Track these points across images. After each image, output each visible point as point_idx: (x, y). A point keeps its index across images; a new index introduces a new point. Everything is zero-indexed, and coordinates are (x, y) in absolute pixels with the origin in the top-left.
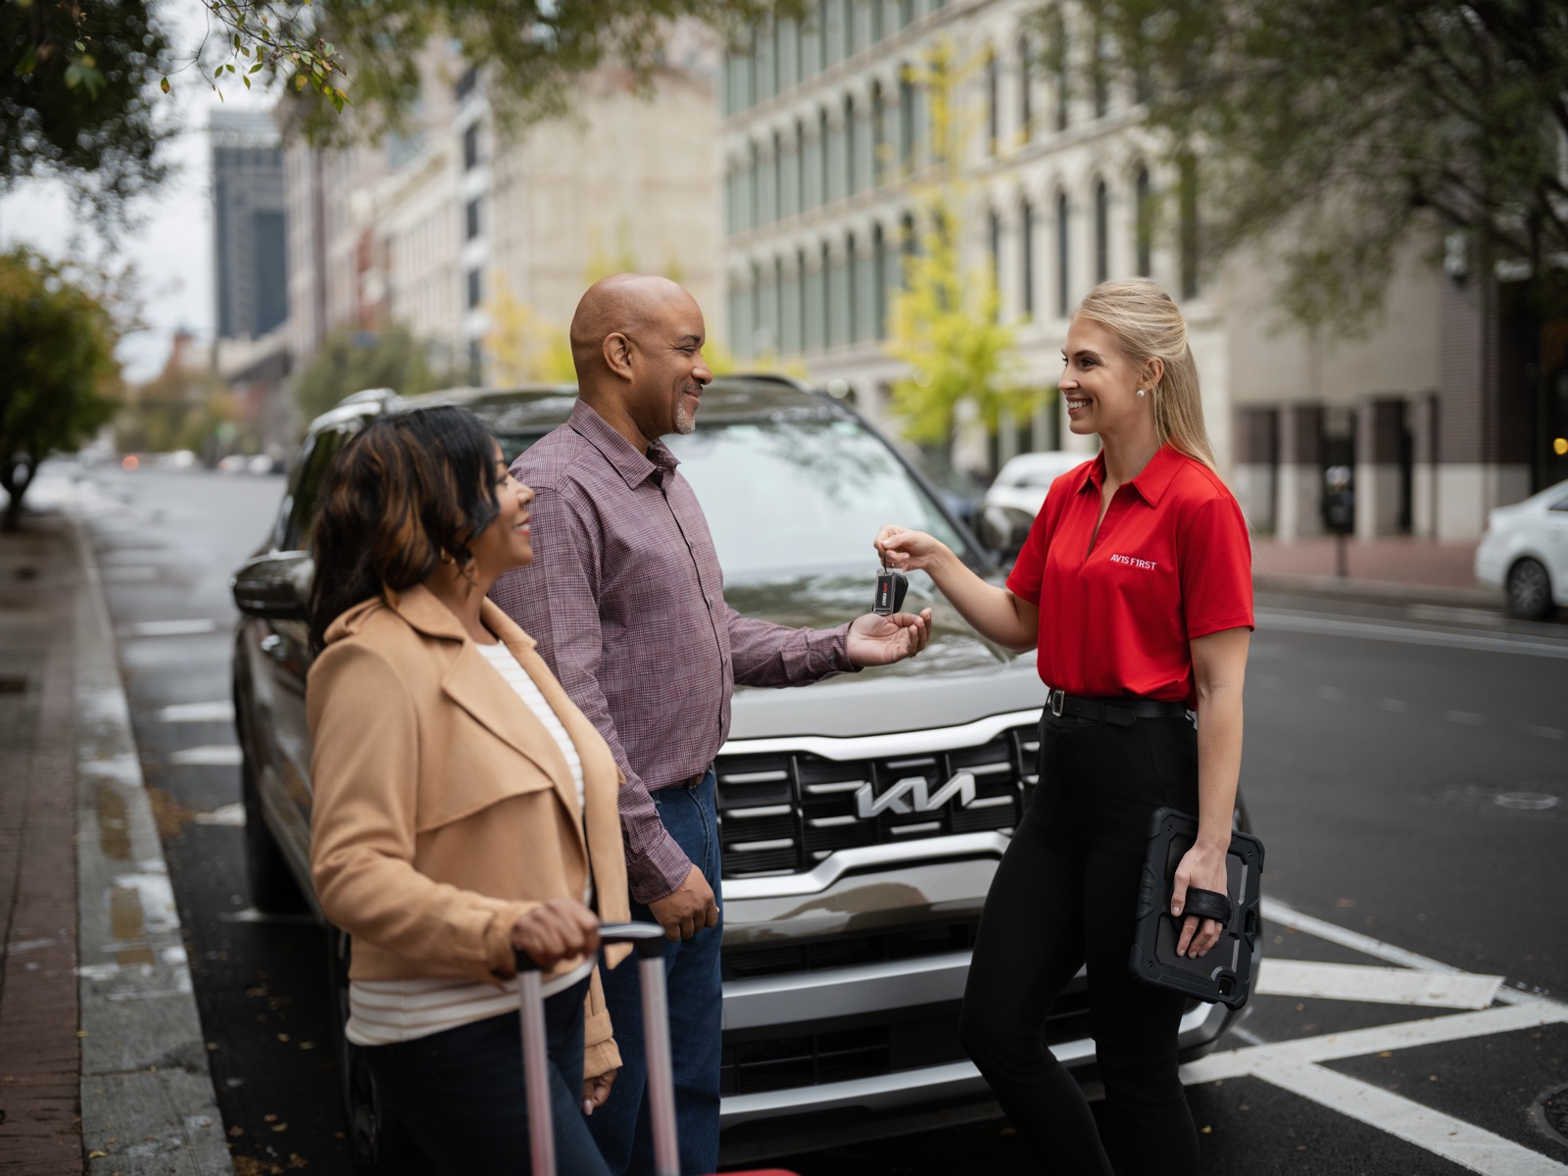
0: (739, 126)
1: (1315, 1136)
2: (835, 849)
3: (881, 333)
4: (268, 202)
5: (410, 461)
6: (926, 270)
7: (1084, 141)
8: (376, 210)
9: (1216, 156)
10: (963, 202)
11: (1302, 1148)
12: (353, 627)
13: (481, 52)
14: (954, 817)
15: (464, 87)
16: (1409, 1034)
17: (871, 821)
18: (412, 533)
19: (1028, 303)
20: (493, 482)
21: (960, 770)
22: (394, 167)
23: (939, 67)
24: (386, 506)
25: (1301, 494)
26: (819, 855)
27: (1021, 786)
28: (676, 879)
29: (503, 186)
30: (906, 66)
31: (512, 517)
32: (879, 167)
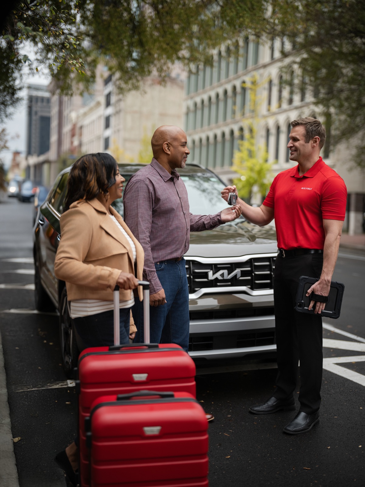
0: (192, 98)
1: (330, 380)
2: (201, 288)
3: (231, 164)
4: (45, 114)
5: (95, 165)
6: (246, 144)
7: (297, 108)
8: (78, 117)
9: (337, 114)
10: (259, 125)
11: (326, 382)
12: (78, 205)
13: (114, 70)
14: (234, 282)
15: (107, 81)
16: (361, 358)
17: (212, 281)
18: (94, 184)
19: (277, 157)
20: (115, 174)
21: (237, 269)
22: (84, 105)
23: (254, 83)
24: (88, 176)
25: (356, 221)
26: (196, 289)
27: (253, 274)
28: (158, 290)
29: (118, 113)
30: (244, 82)
31: (118, 185)
32: (234, 112)
